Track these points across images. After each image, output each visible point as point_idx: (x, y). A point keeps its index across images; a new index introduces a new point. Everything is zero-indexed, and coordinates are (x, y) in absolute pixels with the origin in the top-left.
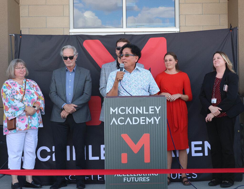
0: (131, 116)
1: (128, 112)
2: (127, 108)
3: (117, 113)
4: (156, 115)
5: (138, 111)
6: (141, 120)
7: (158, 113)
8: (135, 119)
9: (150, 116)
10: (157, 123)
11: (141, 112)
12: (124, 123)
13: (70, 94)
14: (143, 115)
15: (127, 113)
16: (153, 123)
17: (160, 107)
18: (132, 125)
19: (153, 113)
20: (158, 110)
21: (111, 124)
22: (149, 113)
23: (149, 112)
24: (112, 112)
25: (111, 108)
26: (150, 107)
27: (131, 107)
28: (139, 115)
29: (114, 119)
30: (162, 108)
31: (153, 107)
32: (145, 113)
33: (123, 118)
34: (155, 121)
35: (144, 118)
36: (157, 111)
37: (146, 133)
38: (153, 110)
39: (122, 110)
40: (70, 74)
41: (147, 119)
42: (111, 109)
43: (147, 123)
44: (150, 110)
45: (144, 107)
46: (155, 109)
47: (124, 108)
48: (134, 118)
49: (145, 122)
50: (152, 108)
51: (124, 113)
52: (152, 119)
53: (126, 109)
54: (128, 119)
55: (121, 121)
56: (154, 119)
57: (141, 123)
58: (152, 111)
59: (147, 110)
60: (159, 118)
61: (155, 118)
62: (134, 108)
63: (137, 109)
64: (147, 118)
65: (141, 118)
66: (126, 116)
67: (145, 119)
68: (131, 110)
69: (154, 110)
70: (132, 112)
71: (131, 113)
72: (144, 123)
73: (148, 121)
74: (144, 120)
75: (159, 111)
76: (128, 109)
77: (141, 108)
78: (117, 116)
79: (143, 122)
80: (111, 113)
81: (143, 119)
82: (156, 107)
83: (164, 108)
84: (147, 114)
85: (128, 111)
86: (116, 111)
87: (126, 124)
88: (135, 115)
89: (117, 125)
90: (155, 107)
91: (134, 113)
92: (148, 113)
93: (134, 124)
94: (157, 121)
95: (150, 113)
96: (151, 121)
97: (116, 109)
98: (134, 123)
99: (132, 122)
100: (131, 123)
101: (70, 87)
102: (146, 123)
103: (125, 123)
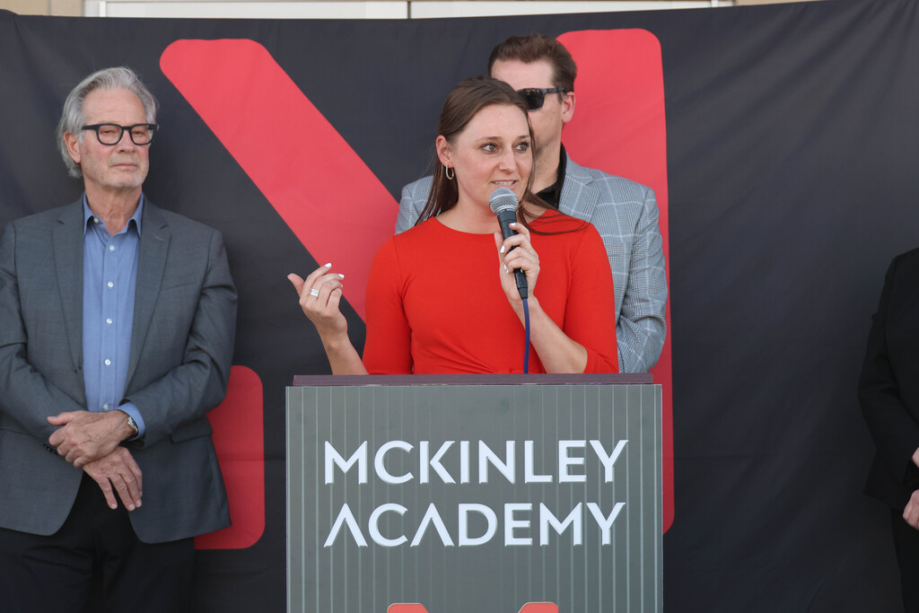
0: (448, 499)
1: (432, 471)
2: (424, 446)
3: (363, 478)
4: (595, 489)
5: (490, 465)
6: (510, 524)
7: (609, 477)
8: (470, 514)
9: (561, 499)
10: (606, 540)
11: (508, 471)
12: (403, 539)
13: (108, 362)
14: (520, 491)
15: (424, 478)
16: (577, 539)
17: (622, 444)
18: (456, 549)
19: (582, 478)
20: (608, 462)
21: (330, 542)
22: (556, 476)
23: (555, 474)
24: (336, 468)
25: (328, 446)
26: (564, 445)
27: (447, 445)
28: (497, 492)
29: (346, 513)
30: (632, 447)
31: (581, 444)
32: (530, 477)
33: (401, 510)
34: (590, 526)
35: (527, 507)
36: (603, 468)
37: (537, 598)
38: (580, 461)
39: (397, 462)
40: (112, 248)
41: (546, 515)
42: (331, 454)
43: (544, 540)
44: (564, 461)
45: (529, 445)
46: (589, 453)
47: (407, 447)
48: (464, 509)
49: (534, 532)
50: (572, 452)
51: (409, 477)
52: (576, 515)
53: (416, 451)
54: (432, 513)
55: (390, 525)
56: (588, 518)
57: (510, 540)
58: (573, 470)
59: (546, 462)
60: (618, 507)
61: (594, 508)
62: (465, 446)
63: (485, 452)
64: (543, 507)
65: (509, 509)
66: (416, 497)
67: (534, 516)
68: (451, 462)
69: (587, 461)
70: (454, 470)
71: (447, 478)
72: (528, 542)
73: (552, 530)
74: (525, 524)
75: (618, 466)
76: (431, 455)
77: (510, 446)
78: (364, 497)
79: (518, 533)
80: (329, 478)
81: (518, 515)
82: (597, 445)
83: (648, 447)
84: (546, 484)
85: (430, 463)
86: (356, 466)
87: (416, 542)
88: (473, 492)
89: (363, 547)
90: (592, 442)
91: (465, 478)
92: (548, 479)
93: (463, 547)
94: (605, 525)
95: (564, 477)
96: (570, 529)
97: (361, 454)
98: (464, 540)
99: (454, 534)
100: (447, 541)
101: (109, 321)
102: (536, 537)
103: (411, 538)
